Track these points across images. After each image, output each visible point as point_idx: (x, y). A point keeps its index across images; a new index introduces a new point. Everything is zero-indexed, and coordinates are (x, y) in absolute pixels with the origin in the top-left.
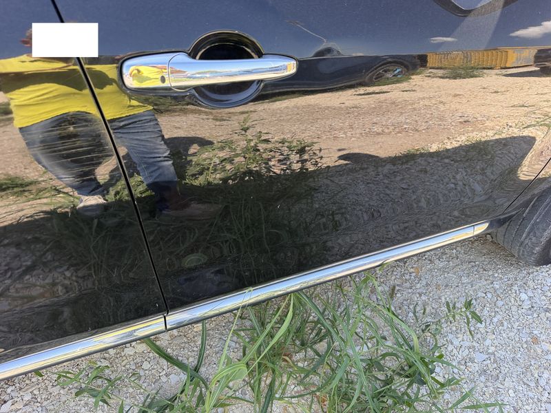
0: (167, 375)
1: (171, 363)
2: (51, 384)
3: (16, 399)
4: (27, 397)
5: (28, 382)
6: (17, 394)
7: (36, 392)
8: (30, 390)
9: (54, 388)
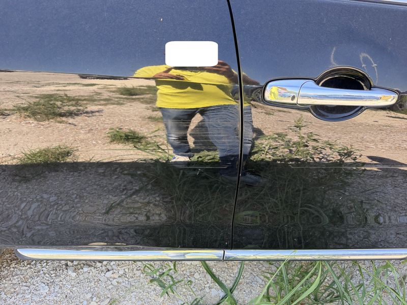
0: (210, 288)
1: (214, 280)
3: (115, 271)
4: (121, 272)
6: (116, 268)
7: (127, 270)
9: (137, 271)
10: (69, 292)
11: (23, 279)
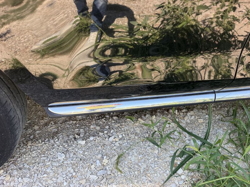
0: (189, 140)
1: (190, 134)
2: (130, 133)
3: (115, 136)
4: (120, 137)
5: (120, 129)
6: (115, 134)
7: (124, 135)
8: (122, 133)
9: (132, 135)
10: (82, 156)
11: (41, 152)
